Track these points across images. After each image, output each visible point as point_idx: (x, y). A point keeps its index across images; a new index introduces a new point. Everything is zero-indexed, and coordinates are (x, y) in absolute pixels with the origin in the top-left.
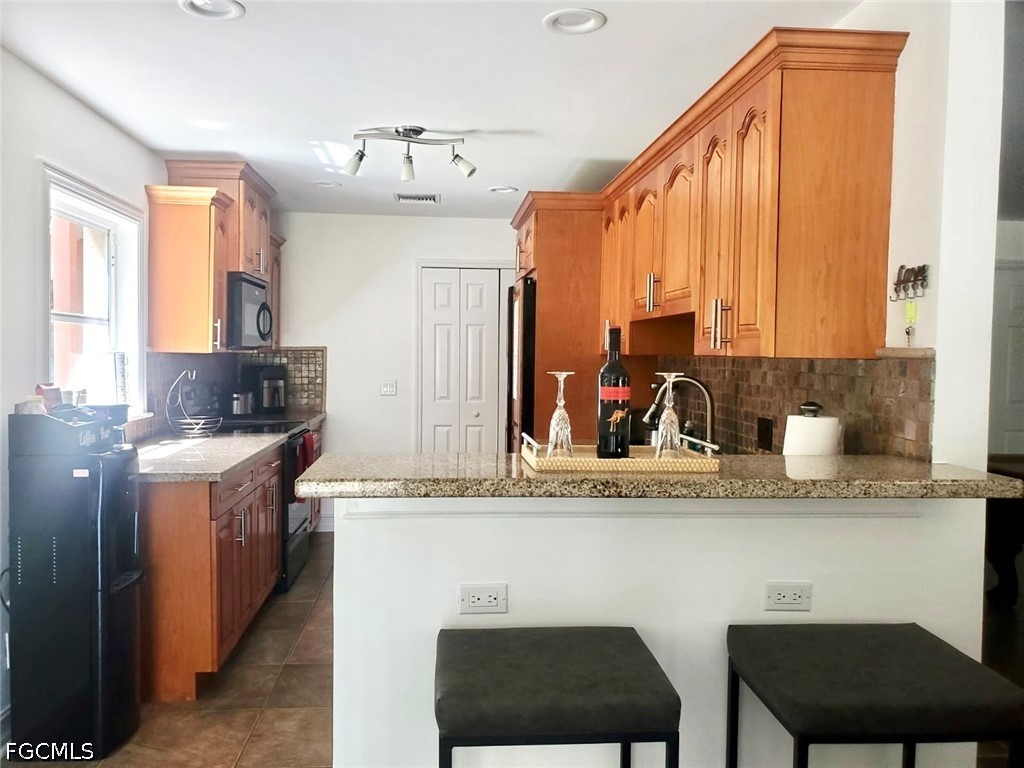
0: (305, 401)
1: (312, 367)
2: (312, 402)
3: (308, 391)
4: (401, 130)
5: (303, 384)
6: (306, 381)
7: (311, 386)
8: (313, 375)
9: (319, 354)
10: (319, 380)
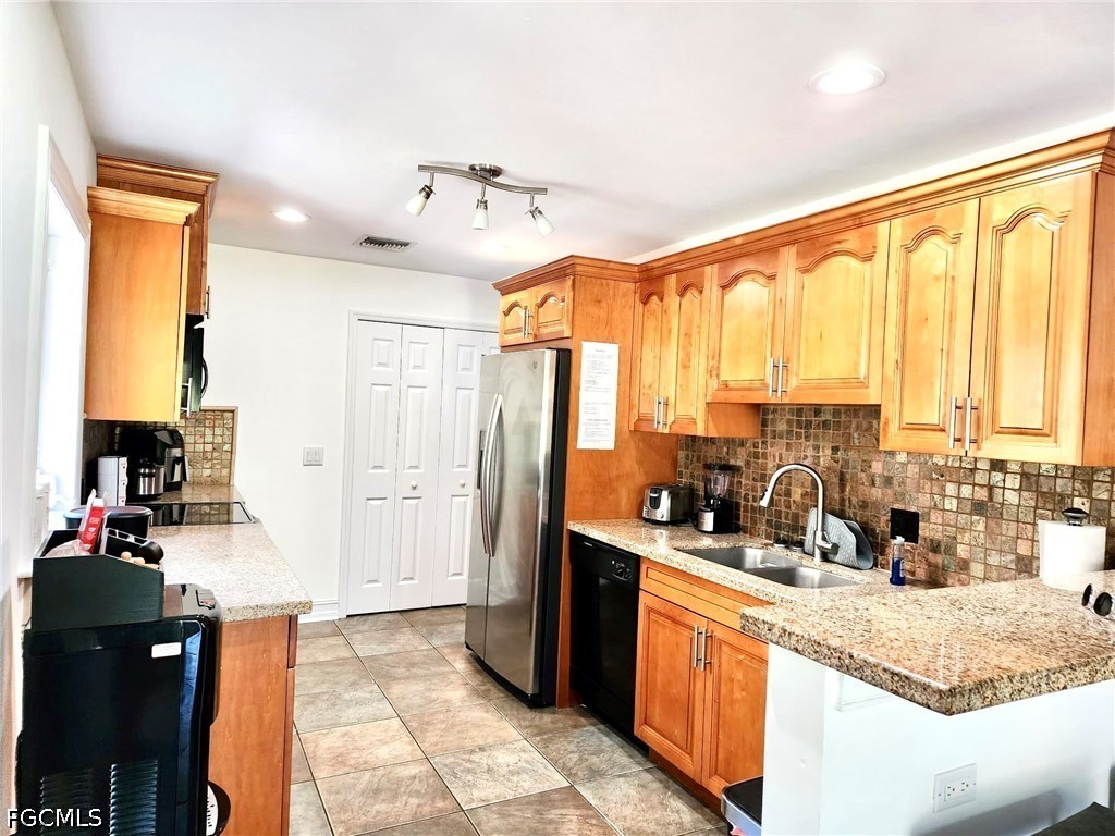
0: (208, 472)
1: (218, 431)
2: (216, 474)
3: (211, 460)
4: (477, 168)
5: (205, 452)
6: (209, 448)
7: (216, 454)
8: (219, 440)
9: (229, 415)
10: (227, 447)
